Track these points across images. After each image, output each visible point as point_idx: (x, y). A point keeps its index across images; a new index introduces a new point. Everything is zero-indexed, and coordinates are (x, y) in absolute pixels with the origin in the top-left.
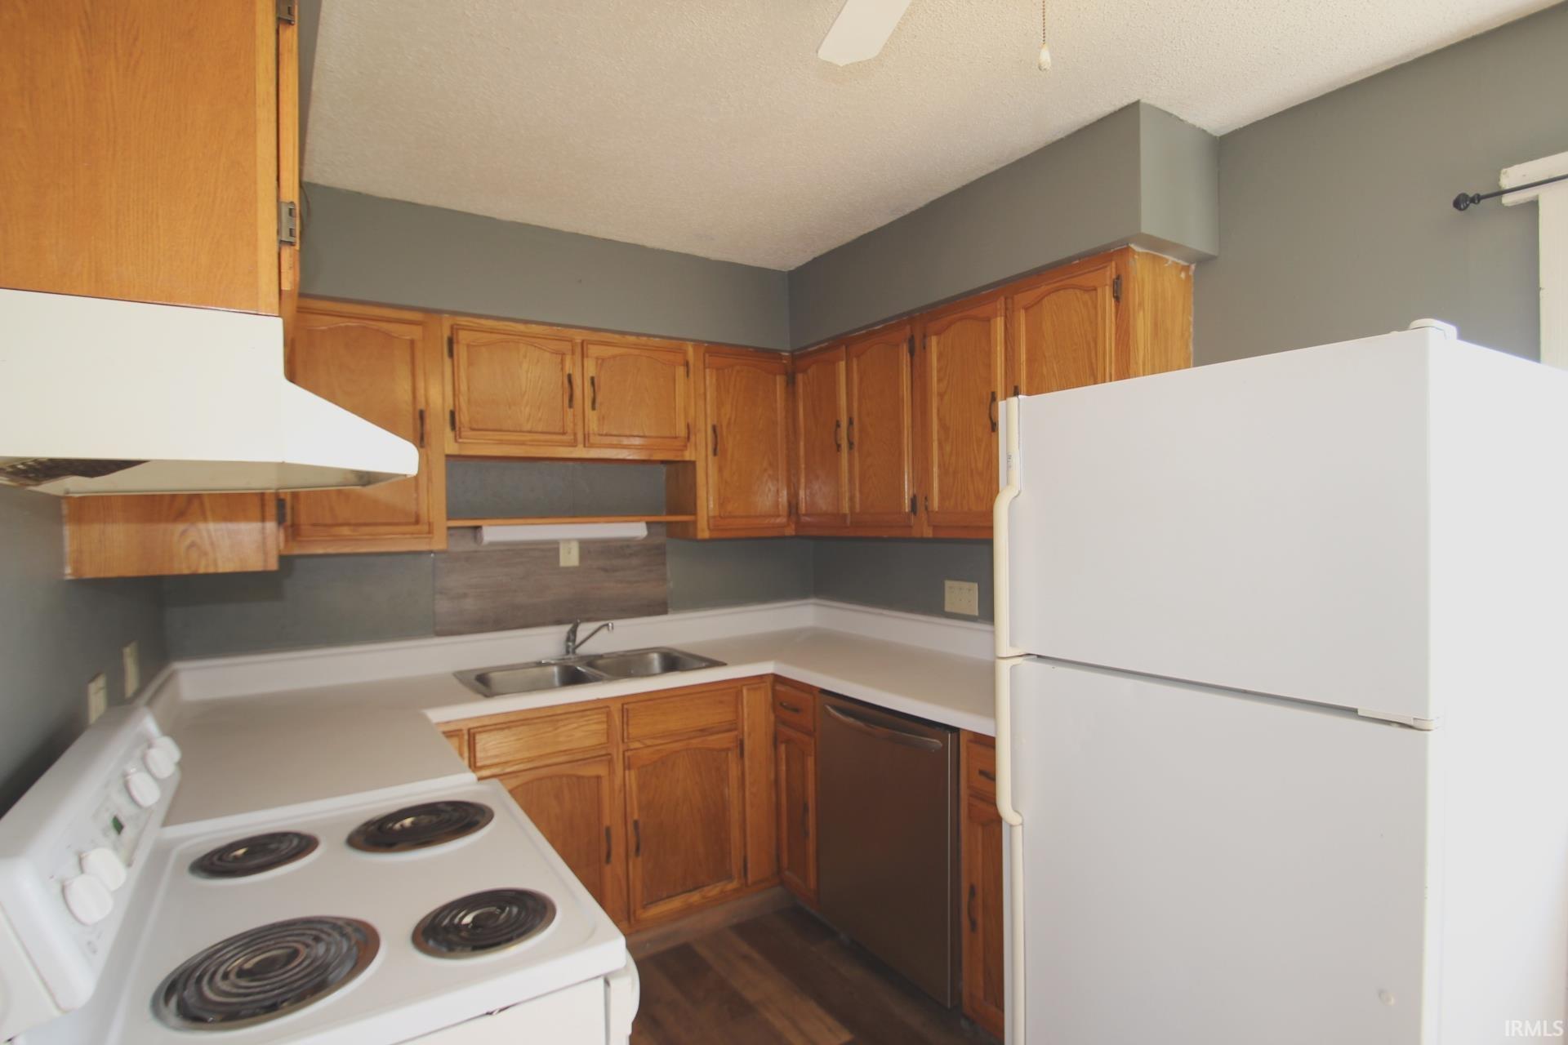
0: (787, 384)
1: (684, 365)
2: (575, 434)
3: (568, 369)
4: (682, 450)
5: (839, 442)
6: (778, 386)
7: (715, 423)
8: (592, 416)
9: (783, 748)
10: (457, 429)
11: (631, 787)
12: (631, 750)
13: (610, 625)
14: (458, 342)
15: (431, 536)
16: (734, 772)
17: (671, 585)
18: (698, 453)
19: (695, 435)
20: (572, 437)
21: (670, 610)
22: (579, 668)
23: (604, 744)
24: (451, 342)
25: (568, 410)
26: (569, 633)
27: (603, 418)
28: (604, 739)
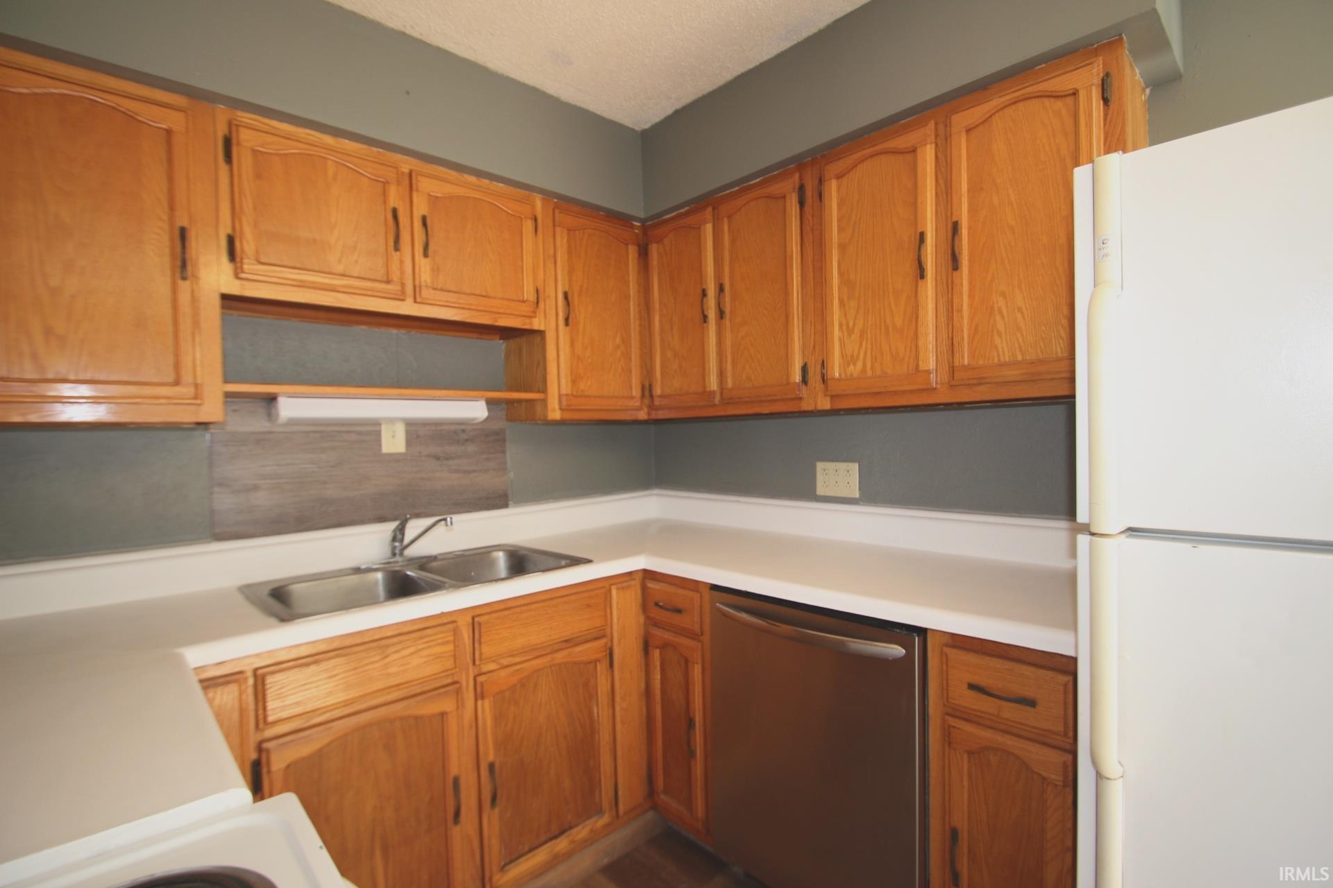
0: (640, 255)
1: (532, 219)
2: (403, 285)
3: (393, 201)
4: (531, 317)
5: (706, 313)
6: (630, 257)
7: (567, 290)
8: (424, 264)
9: (656, 654)
10: (238, 259)
11: (484, 719)
12: (484, 673)
13: (449, 519)
14: (238, 144)
15: (198, 402)
16: (603, 686)
17: (511, 475)
18: (547, 321)
19: (544, 300)
20: (399, 288)
21: (510, 502)
22: (409, 573)
23: (452, 669)
24: (228, 143)
25: (393, 253)
26: (394, 531)
27: (438, 269)
28: (449, 664)
